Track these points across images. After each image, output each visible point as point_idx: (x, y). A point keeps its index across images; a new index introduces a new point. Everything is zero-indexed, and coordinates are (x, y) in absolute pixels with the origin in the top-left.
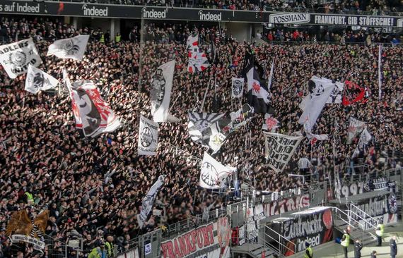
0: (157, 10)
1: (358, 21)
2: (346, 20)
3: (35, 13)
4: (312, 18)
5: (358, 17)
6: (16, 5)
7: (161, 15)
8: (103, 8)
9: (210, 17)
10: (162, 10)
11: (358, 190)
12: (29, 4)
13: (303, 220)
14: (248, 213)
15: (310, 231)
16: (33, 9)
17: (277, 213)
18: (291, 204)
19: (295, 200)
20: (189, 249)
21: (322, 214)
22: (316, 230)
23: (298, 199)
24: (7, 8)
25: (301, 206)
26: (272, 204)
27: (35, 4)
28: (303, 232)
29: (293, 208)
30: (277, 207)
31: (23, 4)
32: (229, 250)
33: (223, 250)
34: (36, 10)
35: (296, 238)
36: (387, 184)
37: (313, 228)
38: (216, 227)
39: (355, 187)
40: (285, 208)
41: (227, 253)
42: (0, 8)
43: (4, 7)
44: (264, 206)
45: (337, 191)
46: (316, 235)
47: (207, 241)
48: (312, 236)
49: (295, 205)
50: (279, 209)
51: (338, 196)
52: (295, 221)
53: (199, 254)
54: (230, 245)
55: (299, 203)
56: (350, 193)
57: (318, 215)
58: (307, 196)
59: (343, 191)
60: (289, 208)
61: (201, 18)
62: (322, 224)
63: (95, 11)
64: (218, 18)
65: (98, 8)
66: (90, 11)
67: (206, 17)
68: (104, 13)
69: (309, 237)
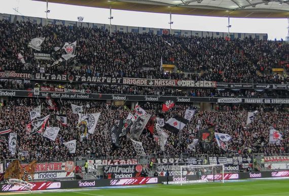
0: (153, 97)
1: (271, 101)
2: (264, 101)
4: (243, 100)
5: (271, 100)
6: (76, 95)
7: (156, 99)
8: (124, 96)
9: (183, 100)
10: (156, 97)
11: (175, 161)
12: (83, 95)
13: (119, 166)
14: (90, 162)
15: (124, 172)
16: (85, 97)
17: (112, 164)
18: (123, 162)
19: (126, 161)
20: (42, 169)
21: (135, 166)
22: (129, 171)
23: (128, 160)
24: (72, 96)
25: (131, 164)
26: (108, 161)
27: (86, 95)
28: (119, 171)
29: (125, 164)
30: (112, 162)
31: (80, 95)
32: (74, 174)
33: (68, 173)
34: (87, 97)
35: (113, 173)
36: (196, 161)
37: (127, 171)
38: (64, 164)
39: (173, 159)
40: (119, 163)
41: (72, 175)
42: (68, 96)
43: (70, 96)
44: (102, 161)
45: (159, 160)
46: (129, 174)
47: (56, 168)
48: (126, 174)
49: (126, 163)
50: (114, 163)
51: (159, 162)
52: (113, 166)
53: (50, 172)
54: (74, 172)
55: (129, 162)
56: (168, 162)
57: (131, 166)
58: (136, 160)
59: (163, 160)
60: (121, 164)
61: (178, 100)
62: (135, 170)
63: (119, 98)
64: (188, 100)
65: (121, 96)
66: (116, 98)
67: (181, 100)
68: (124, 98)
69: (124, 174)
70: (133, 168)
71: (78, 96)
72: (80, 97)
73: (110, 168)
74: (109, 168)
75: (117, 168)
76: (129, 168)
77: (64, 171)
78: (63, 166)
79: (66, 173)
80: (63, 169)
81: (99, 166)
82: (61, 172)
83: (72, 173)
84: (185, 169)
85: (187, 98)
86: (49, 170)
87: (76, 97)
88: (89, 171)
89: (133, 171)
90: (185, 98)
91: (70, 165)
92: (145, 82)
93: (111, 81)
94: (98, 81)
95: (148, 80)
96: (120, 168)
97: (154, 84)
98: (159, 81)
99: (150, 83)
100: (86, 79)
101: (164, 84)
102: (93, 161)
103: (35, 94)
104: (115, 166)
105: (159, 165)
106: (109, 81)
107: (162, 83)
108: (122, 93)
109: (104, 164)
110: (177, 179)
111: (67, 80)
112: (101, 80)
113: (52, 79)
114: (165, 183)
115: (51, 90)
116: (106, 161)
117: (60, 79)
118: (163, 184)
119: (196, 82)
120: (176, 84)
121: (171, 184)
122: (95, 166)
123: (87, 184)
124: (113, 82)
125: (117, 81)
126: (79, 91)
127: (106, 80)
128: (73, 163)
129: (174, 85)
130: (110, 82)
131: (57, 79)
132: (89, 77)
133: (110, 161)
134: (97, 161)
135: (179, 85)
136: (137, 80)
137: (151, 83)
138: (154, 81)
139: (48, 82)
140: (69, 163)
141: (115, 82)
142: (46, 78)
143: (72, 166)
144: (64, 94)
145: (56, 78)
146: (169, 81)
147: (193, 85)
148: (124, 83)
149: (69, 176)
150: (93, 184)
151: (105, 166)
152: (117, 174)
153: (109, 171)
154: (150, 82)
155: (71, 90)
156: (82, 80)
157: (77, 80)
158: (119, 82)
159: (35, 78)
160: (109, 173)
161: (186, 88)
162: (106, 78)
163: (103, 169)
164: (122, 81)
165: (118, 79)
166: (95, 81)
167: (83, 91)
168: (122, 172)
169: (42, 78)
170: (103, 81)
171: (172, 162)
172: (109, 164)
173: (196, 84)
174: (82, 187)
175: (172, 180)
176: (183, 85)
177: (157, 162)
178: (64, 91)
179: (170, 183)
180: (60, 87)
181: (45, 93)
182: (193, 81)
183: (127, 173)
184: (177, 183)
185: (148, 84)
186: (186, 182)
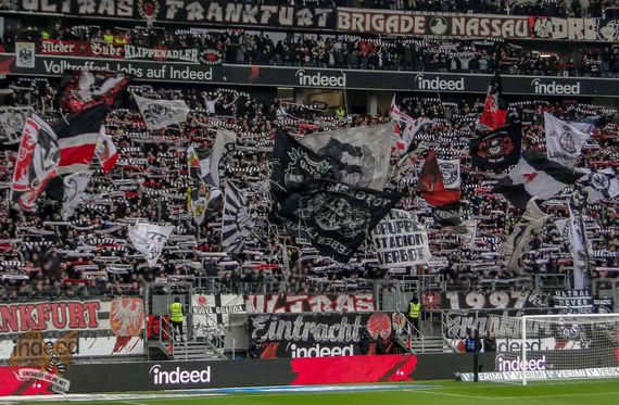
0: (447, 78)
3: (204, 80)
6: (168, 70)
7: (458, 86)
8: (338, 74)
9: (556, 89)
10: (456, 79)
11: (512, 302)
12: (193, 68)
13: (307, 319)
14: (202, 301)
15: (325, 338)
16: (200, 75)
17: (281, 311)
18: (320, 304)
19: (333, 298)
20: (27, 323)
21: (365, 318)
22: (341, 337)
23: (341, 298)
24: (151, 73)
25: (350, 309)
26: (268, 298)
27: (203, 67)
28: (305, 336)
29: (327, 309)
30: (281, 303)
31: (182, 68)
32: (141, 343)
33: (122, 341)
34: (206, 76)
35: (284, 342)
36: (590, 302)
37: (336, 333)
38: (106, 307)
39: (504, 296)
40: (306, 306)
41: (136, 346)
42: (139, 72)
43: (145, 72)
44: (246, 298)
45: (453, 297)
46: (342, 345)
47: (78, 320)
48: (330, 345)
49: (334, 306)
50: (288, 306)
51: (455, 306)
52: (282, 317)
53: (54, 334)
54: (142, 336)
55: (345, 304)
56: (488, 304)
57: (351, 318)
58: (369, 297)
59: (469, 300)
60: (316, 309)
61: (538, 90)
62: (363, 332)
63: (321, 81)
64: (574, 90)
65: (329, 74)
66: (312, 81)
67: (547, 89)
68: (340, 82)
69: (322, 344)
70: (357, 325)
71: (173, 73)
72: (181, 75)
73: (273, 324)
74: (268, 324)
75: (298, 323)
76: (343, 326)
77: (105, 333)
78: (104, 316)
79: (114, 340)
80: (104, 324)
81: (233, 318)
82: (94, 335)
83: (134, 339)
84: (548, 332)
85: (572, 82)
86: (51, 327)
87: (168, 74)
88: (199, 333)
89: (355, 337)
90: (563, 82)
91: (129, 311)
92: (418, 25)
93: (295, 19)
94: (246, 20)
95: (428, 18)
96: (310, 326)
97: (448, 32)
98: (467, 19)
99: (433, 29)
100: (205, 14)
101: (486, 32)
102: (211, 300)
103: (19, 64)
104: (293, 317)
105: (453, 317)
106: (286, 21)
107: (481, 29)
108: (332, 61)
109: (250, 309)
110: (511, 365)
111: (136, 14)
112: (258, 16)
113: (82, 10)
114: (467, 377)
115: (76, 51)
116: (261, 298)
117: (111, 11)
118: (459, 379)
119: (603, 24)
120: (532, 31)
121: (488, 382)
122: (219, 317)
123: (180, 376)
124: (300, 23)
125: (316, 18)
126: (176, 54)
127: (275, 17)
128: (139, 303)
129: (524, 34)
130: (289, 22)
131: (101, 11)
132: (214, 6)
133: (275, 298)
134: (227, 299)
135: (543, 35)
136: (386, 16)
137: (439, 28)
138: (448, 21)
139: (67, 22)
140: (125, 305)
141: (309, 22)
142: (59, 10)
143: (135, 313)
144: (125, 64)
145: (97, 8)
146: (503, 21)
147: (591, 36)
148: (340, 26)
149: (124, 351)
150: (205, 375)
151: (255, 316)
152: (300, 344)
153: (271, 334)
154: (435, 23)
155: (151, 52)
156: (191, 17)
157: (170, 15)
158: (322, 23)
159: (22, 9)
160: (268, 341)
161: (565, 46)
162: (274, 9)
163: (249, 327)
164: (332, 20)
165: (318, 11)
166: (236, 19)
167: (191, 56)
168: (317, 337)
169: (45, 7)
170: (265, 20)
171: (502, 306)
172: (270, 309)
173: (604, 30)
174: (164, 387)
175: (492, 368)
176: (557, 36)
177: (446, 304)
178: (123, 54)
179: (484, 376)
180: (109, 38)
181: (57, 61)
182: (591, 22)
183: (336, 344)
184: (513, 376)
185: (429, 32)
186: (543, 375)
